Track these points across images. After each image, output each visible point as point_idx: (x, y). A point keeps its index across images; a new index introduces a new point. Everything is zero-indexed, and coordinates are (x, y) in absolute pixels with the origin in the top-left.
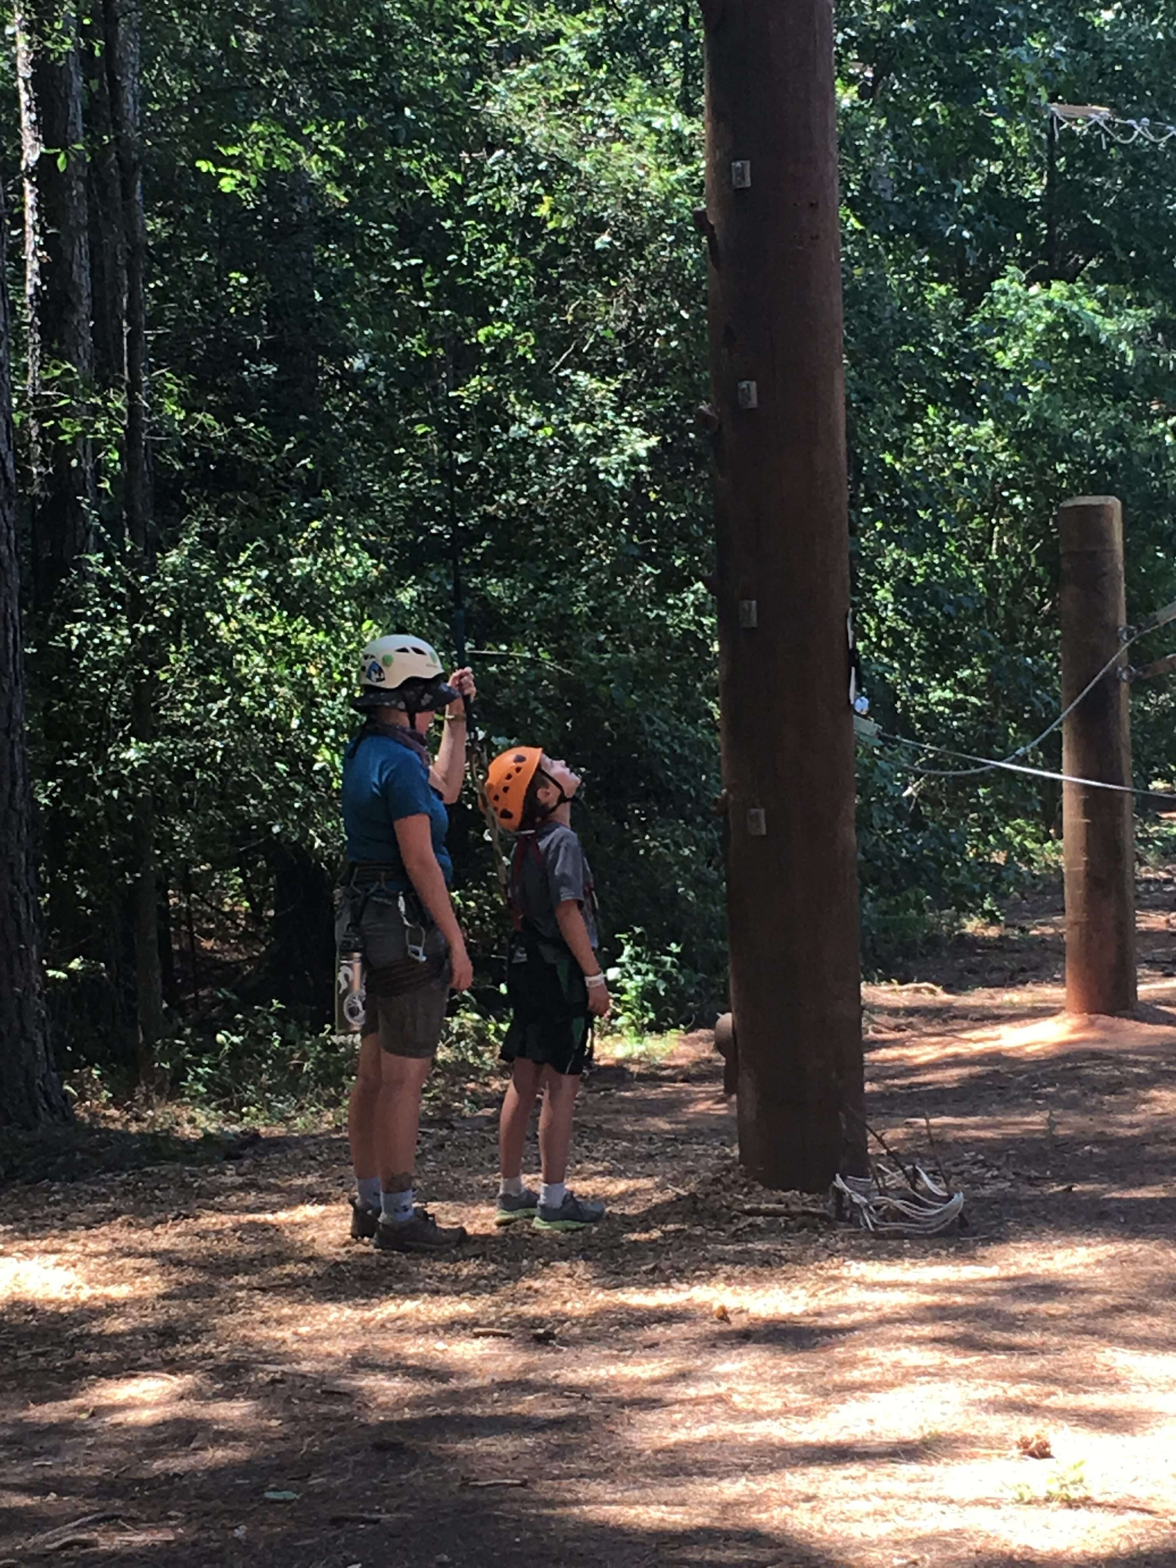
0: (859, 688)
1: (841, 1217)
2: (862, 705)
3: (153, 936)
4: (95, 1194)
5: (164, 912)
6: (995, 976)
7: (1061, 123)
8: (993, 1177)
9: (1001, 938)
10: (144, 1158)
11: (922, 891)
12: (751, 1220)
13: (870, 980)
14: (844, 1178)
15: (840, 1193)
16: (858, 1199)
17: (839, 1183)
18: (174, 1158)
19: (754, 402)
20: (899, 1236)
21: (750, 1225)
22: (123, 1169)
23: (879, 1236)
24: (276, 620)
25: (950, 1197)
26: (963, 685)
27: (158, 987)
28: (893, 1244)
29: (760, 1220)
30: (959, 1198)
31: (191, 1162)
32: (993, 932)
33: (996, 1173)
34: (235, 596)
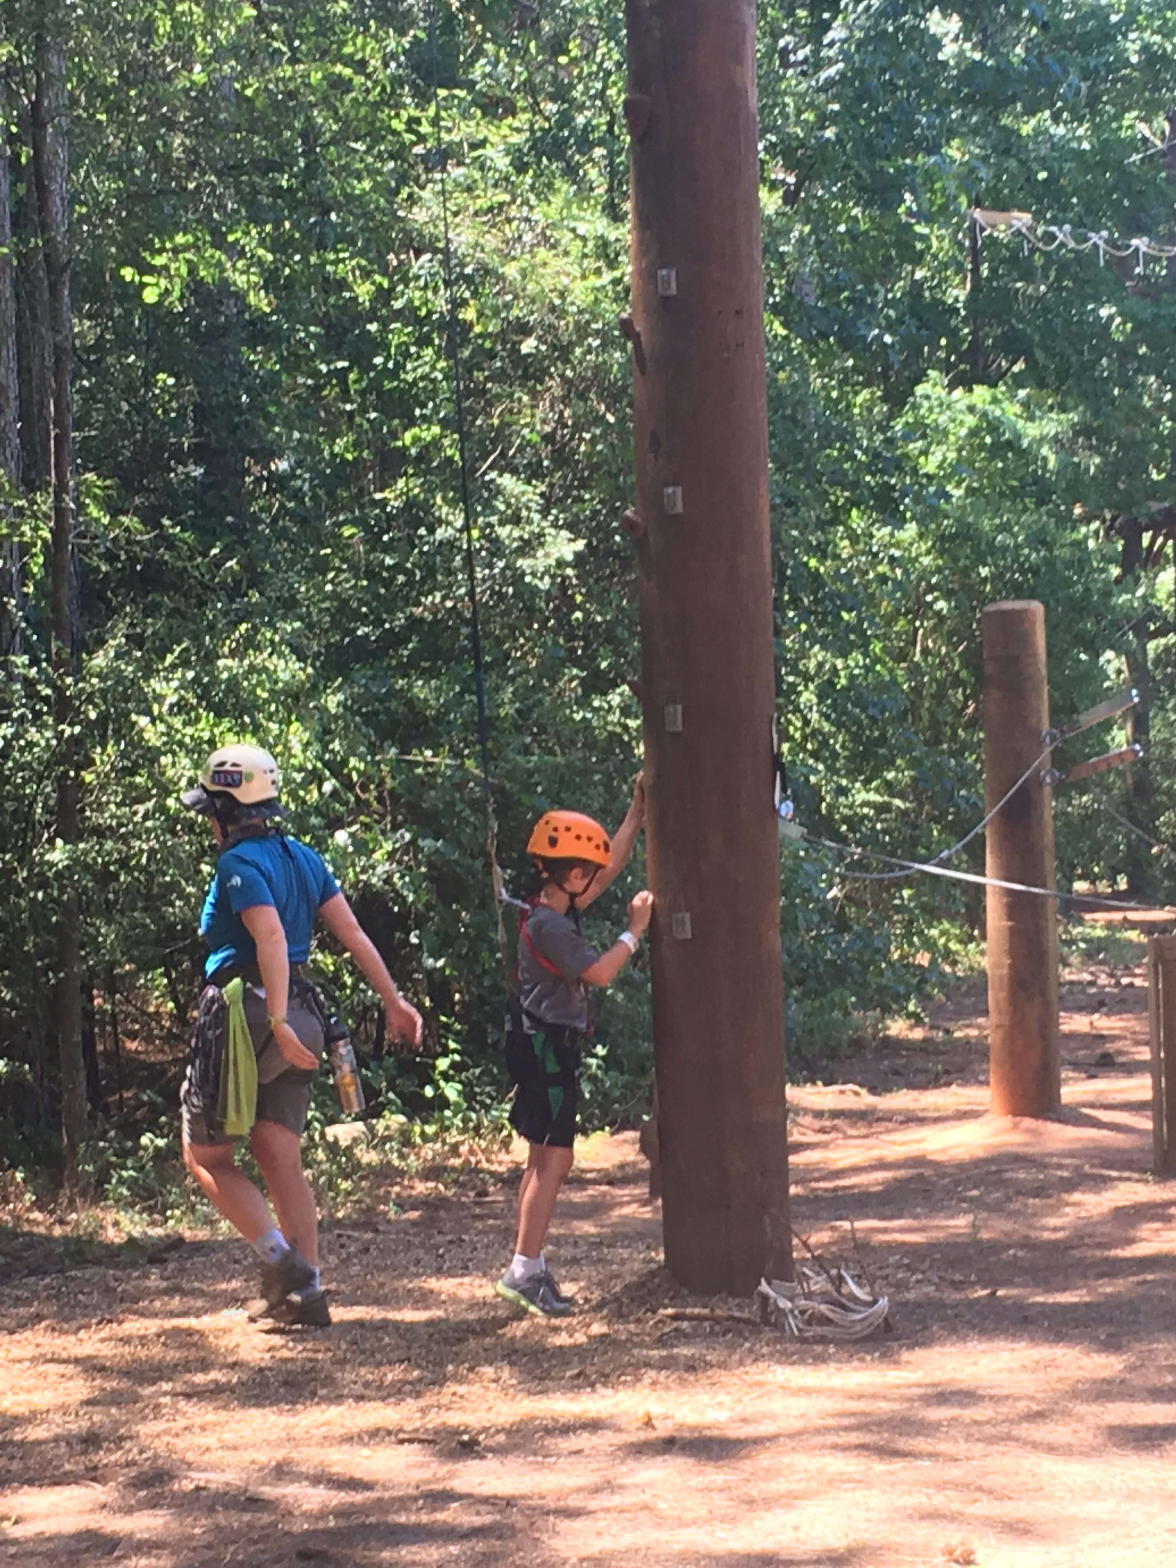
0: (784, 790)
1: (766, 1321)
2: (787, 809)
3: (78, 1038)
4: (18, 1298)
5: (89, 1014)
6: (921, 1078)
7: (983, 229)
8: (918, 1281)
9: (925, 1040)
10: (67, 1262)
11: (847, 993)
12: (675, 1324)
13: (796, 1083)
14: (769, 1283)
15: (765, 1298)
16: (784, 1304)
17: (764, 1287)
18: (97, 1262)
19: (679, 508)
20: (823, 1340)
21: (676, 1330)
22: (46, 1273)
23: (804, 1341)
24: (202, 725)
25: (875, 1302)
26: (889, 788)
27: (83, 1088)
28: (818, 1349)
29: (685, 1325)
30: (883, 1302)
31: (116, 1266)
32: (918, 1034)
33: (920, 1276)
34: (159, 698)
